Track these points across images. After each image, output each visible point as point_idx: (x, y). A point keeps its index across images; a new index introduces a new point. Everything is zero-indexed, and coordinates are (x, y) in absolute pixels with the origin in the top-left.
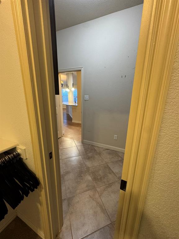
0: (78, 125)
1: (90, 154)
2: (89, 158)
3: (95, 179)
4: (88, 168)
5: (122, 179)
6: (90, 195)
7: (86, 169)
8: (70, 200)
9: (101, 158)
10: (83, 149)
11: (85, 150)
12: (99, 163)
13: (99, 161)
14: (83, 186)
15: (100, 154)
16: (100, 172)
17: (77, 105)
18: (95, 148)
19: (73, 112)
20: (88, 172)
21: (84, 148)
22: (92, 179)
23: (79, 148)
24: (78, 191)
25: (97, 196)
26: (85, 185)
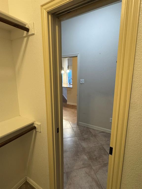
0: (73, 107)
1: (86, 136)
2: (84, 140)
3: (91, 158)
4: (84, 149)
5: (110, 146)
6: (86, 172)
7: (82, 149)
8: (68, 174)
9: (96, 141)
10: (79, 131)
11: (80, 131)
12: (95, 145)
13: (94, 143)
14: (80, 163)
15: (95, 136)
16: (96, 153)
17: (71, 86)
18: (91, 131)
19: (67, 94)
20: (84, 152)
21: (80, 129)
22: (88, 158)
23: (75, 129)
24: (75, 168)
25: (92, 173)
26: (82, 163)
